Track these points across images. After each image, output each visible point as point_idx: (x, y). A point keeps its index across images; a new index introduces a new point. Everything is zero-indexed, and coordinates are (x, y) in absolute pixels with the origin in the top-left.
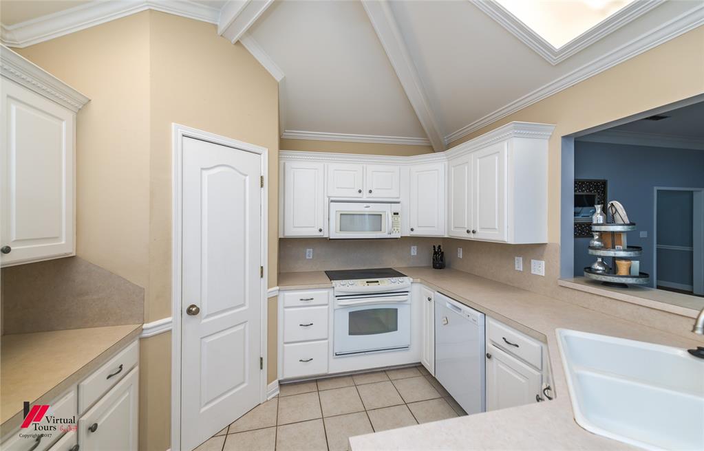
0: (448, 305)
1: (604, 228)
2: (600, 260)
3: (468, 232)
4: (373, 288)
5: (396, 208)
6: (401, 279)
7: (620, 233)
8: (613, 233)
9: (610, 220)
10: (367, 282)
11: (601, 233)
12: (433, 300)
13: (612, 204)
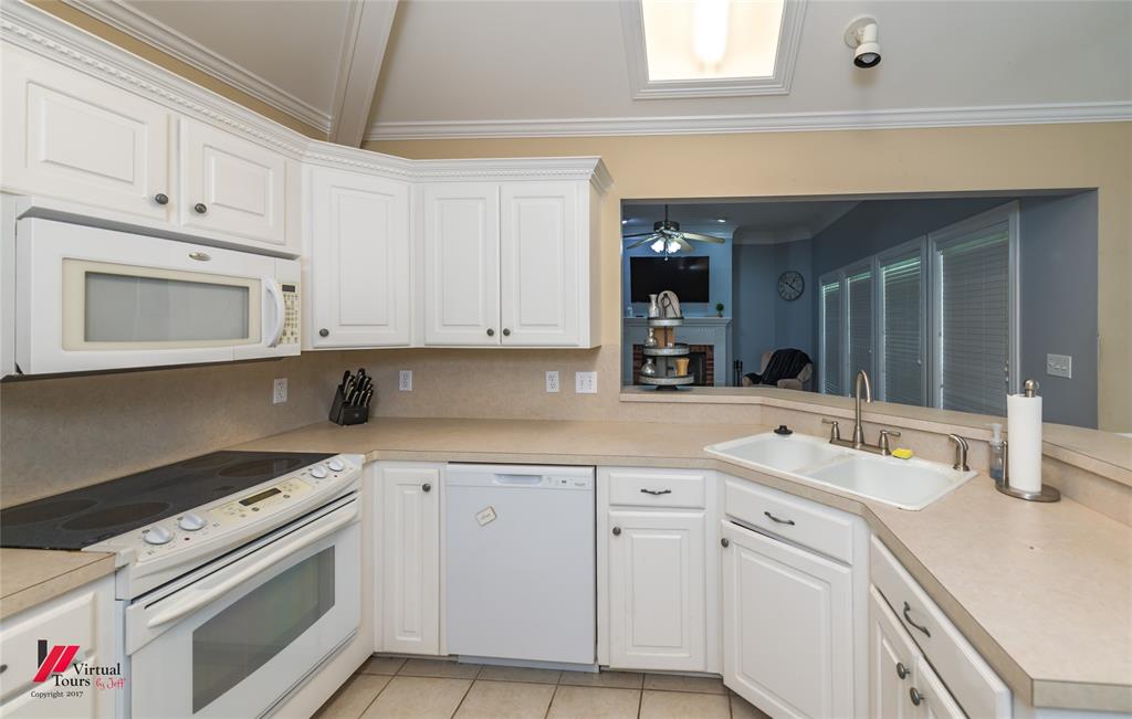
0: (496, 482)
1: (658, 323)
2: (650, 362)
3: (490, 333)
4: (271, 512)
5: (288, 272)
6: (319, 469)
7: (671, 328)
8: (665, 328)
9: (663, 315)
10: (245, 503)
11: (656, 329)
12: (434, 489)
13: (666, 295)
